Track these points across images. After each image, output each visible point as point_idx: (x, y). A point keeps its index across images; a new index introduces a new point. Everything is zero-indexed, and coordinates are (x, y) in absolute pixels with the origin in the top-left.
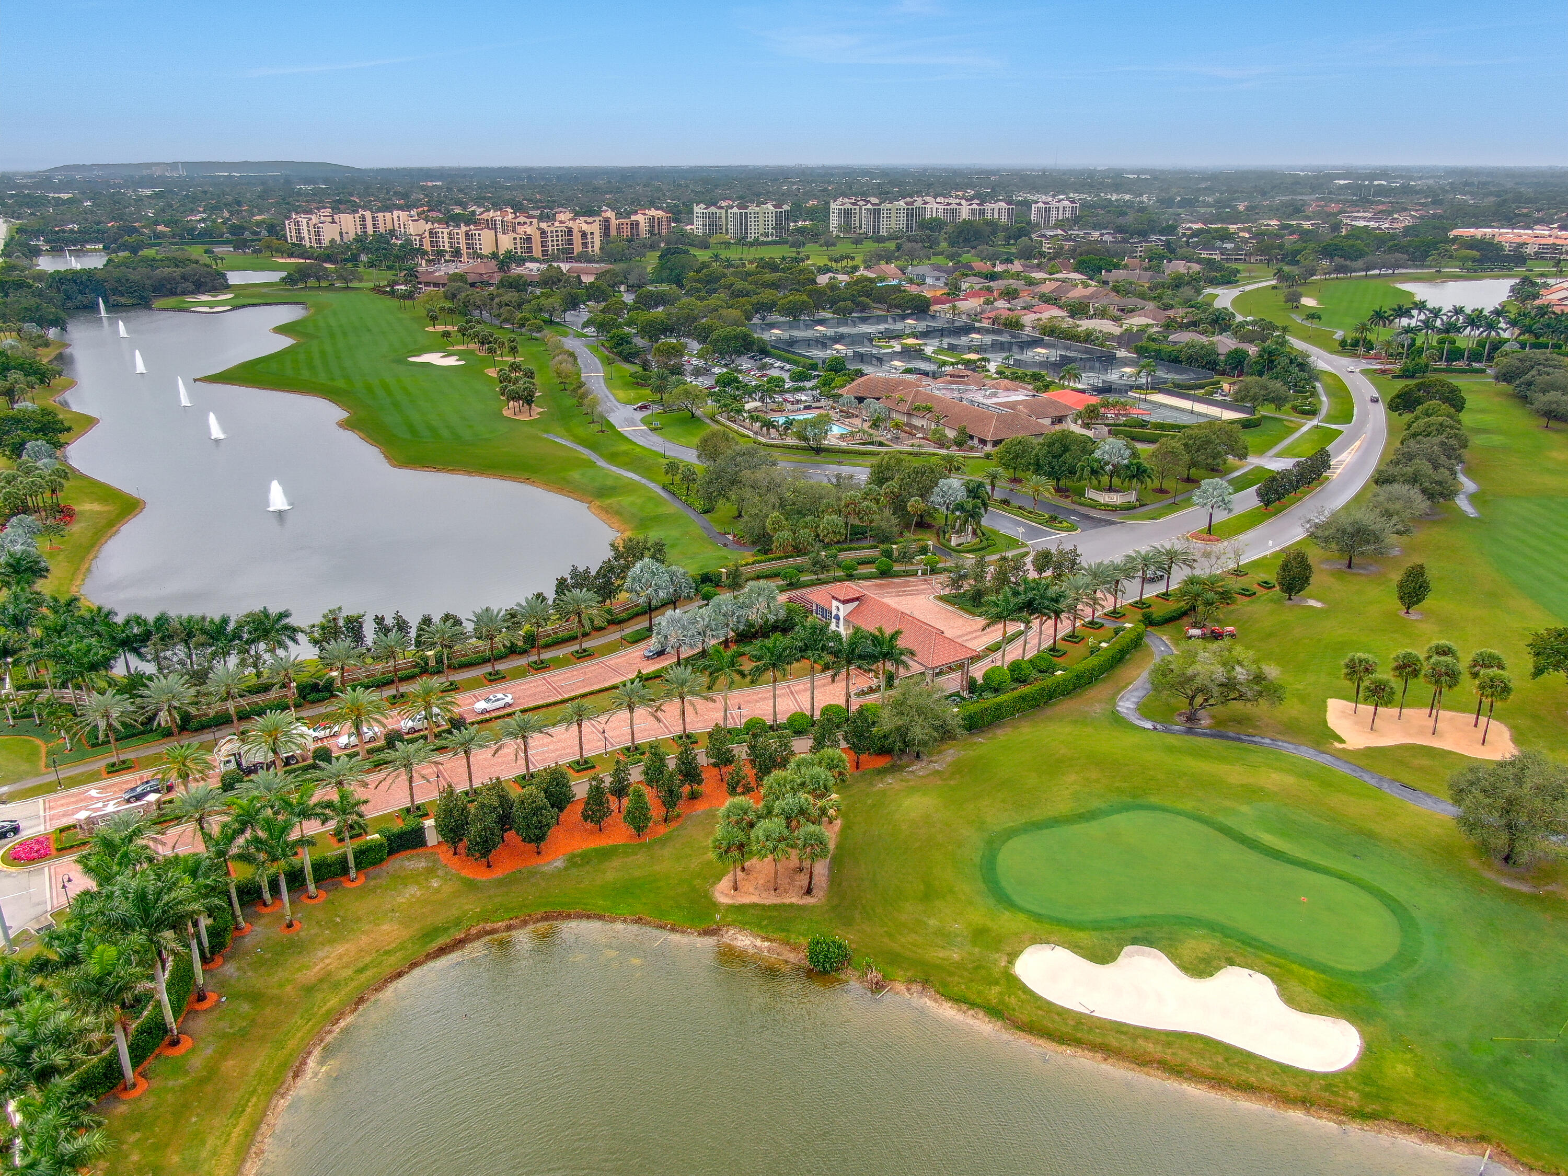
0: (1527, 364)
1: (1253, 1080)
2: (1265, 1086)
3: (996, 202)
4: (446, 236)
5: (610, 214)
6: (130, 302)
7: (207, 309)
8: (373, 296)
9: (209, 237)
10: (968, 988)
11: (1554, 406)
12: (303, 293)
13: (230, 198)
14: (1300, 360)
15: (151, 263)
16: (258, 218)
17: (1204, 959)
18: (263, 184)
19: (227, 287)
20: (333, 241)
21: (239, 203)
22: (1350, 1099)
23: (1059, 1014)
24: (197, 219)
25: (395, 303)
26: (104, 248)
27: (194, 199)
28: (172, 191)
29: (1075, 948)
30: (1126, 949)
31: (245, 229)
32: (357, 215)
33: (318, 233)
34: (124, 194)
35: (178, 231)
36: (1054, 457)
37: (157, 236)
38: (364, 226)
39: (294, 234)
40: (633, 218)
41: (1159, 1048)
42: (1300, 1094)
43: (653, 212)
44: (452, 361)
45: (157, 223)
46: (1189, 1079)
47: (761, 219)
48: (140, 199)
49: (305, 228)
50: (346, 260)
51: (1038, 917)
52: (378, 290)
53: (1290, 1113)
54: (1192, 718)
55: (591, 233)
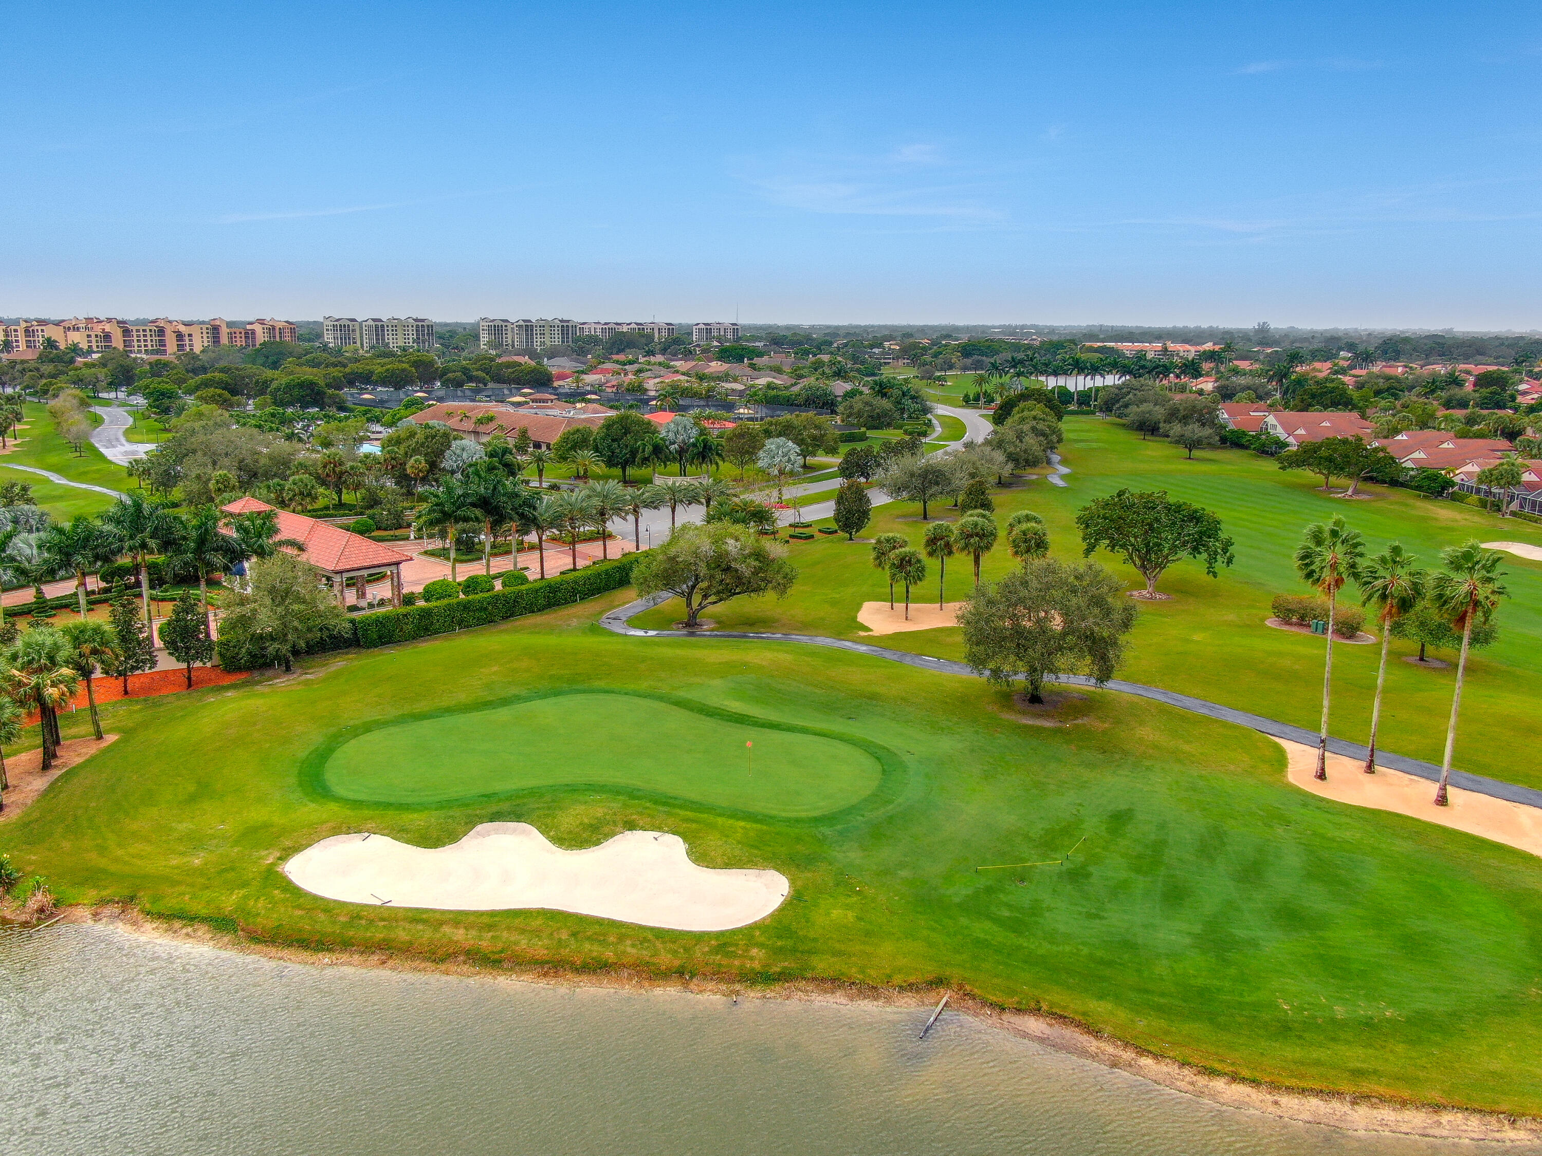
0: (1125, 390)
1: (609, 955)
2: (625, 961)
5: (219, 322)
10: (194, 897)
11: (1147, 415)
14: (913, 393)
17: (591, 825)
22: (752, 959)
23: (326, 911)
29: (400, 833)
30: (479, 828)
36: (613, 440)
40: (249, 329)
41: (473, 933)
42: (677, 963)
46: (511, 969)
47: (400, 332)
51: (357, 804)
53: (658, 991)
54: (691, 624)
55: (190, 335)
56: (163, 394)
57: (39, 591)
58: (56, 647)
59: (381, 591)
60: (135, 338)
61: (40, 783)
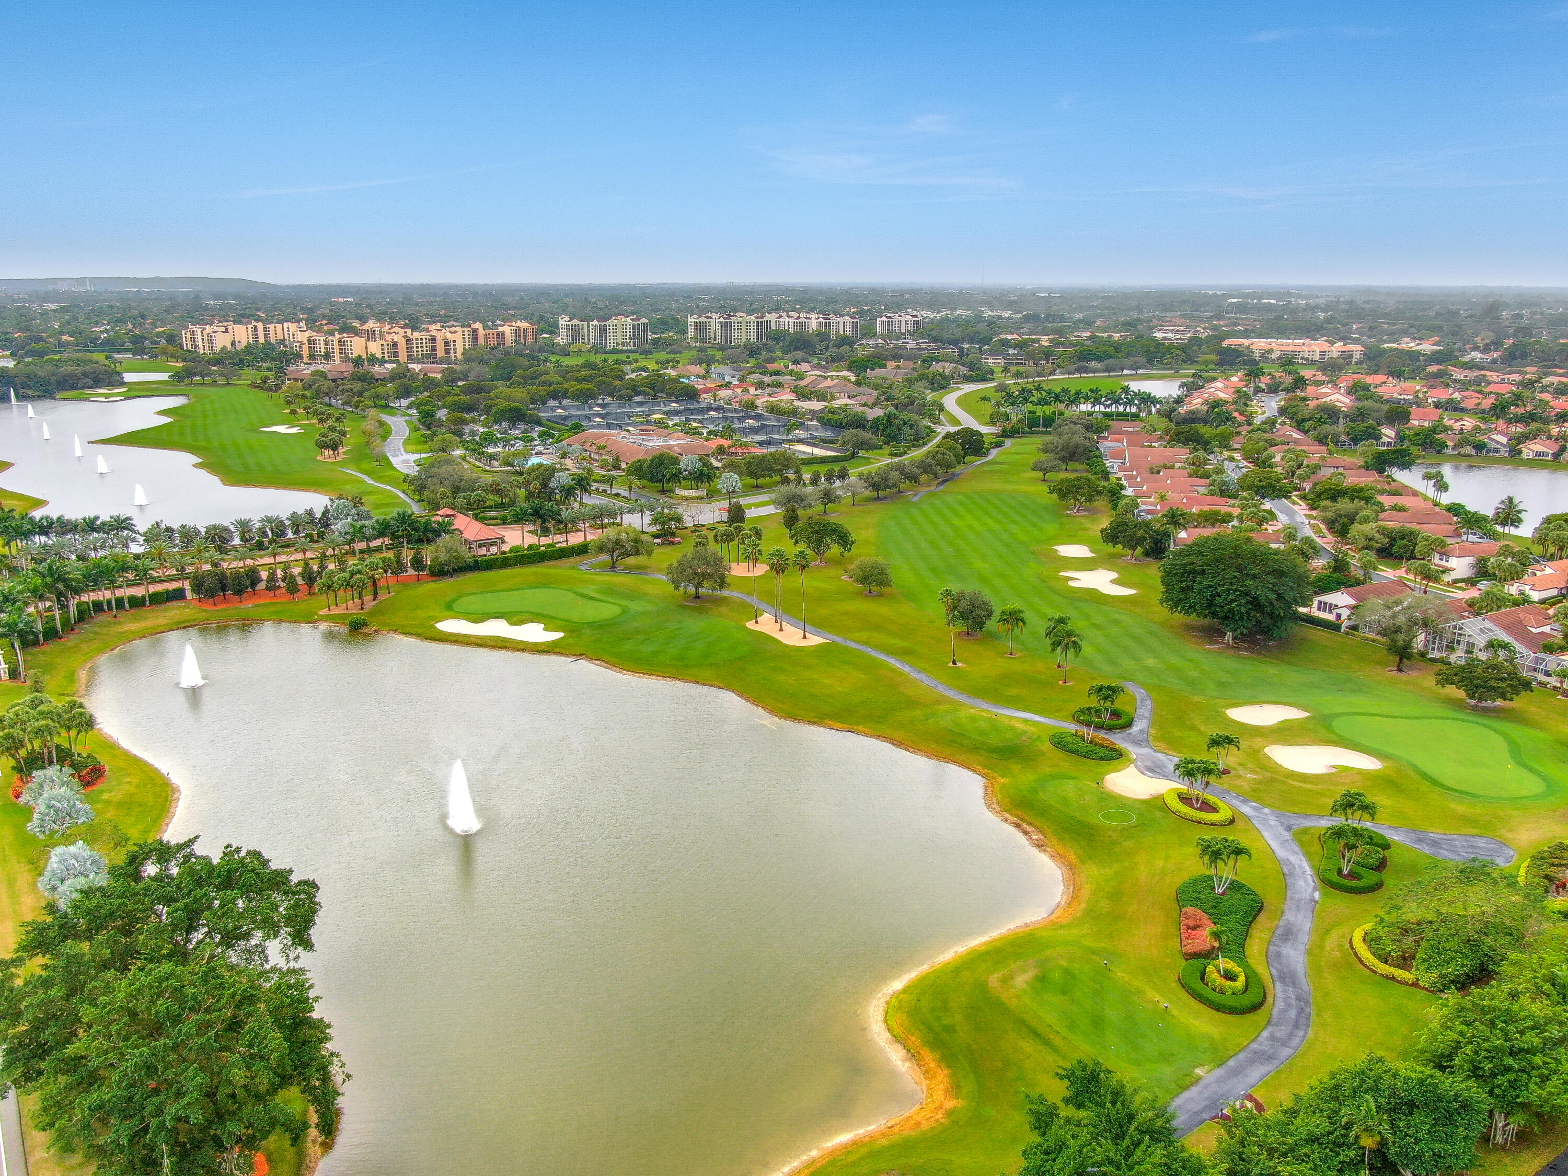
3: (842, 316)
4: (322, 342)
5: (478, 325)
6: (37, 394)
7: (104, 399)
8: (250, 390)
9: (111, 346)
12: (188, 388)
13: (136, 312)
15: (57, 364)
16: (161, 329)
17: (522, 621)
18: (171, 299)
19: (123, 384)
20: (224, 348)
21: (143, 316)
23: (444, 634)
24: (101, 331)
25: (264, 395)
26: (12, 354)
27: (100, 313)
28: (78, 306)
30: (490, 620)
31: (145, 338)
32: (250, 326)
33: (211, 341)
34: (29, 308)
35: (81, 340)
37: (61, 344)
38: (256, 336)
39: (190, 343)
40: (500, 329)
43: (519, 324)
44: (295, 430)
45: (62, 333)
47: (620, 330)
48: (45, 313)
49: (200, 337)
50: (234, 364)
51: (460, 613)
52: (253, 385)
54: (613, 567)
55: (454, 341)
56: (428, 413)
57: (368, 544)
58: (378, 563)
59: (494, 550)
60: (415, 346)
61: (373, 603)
